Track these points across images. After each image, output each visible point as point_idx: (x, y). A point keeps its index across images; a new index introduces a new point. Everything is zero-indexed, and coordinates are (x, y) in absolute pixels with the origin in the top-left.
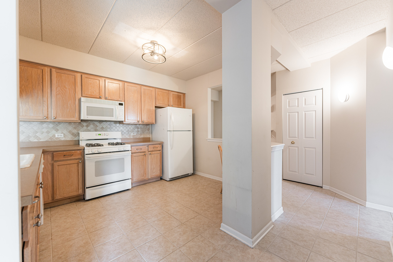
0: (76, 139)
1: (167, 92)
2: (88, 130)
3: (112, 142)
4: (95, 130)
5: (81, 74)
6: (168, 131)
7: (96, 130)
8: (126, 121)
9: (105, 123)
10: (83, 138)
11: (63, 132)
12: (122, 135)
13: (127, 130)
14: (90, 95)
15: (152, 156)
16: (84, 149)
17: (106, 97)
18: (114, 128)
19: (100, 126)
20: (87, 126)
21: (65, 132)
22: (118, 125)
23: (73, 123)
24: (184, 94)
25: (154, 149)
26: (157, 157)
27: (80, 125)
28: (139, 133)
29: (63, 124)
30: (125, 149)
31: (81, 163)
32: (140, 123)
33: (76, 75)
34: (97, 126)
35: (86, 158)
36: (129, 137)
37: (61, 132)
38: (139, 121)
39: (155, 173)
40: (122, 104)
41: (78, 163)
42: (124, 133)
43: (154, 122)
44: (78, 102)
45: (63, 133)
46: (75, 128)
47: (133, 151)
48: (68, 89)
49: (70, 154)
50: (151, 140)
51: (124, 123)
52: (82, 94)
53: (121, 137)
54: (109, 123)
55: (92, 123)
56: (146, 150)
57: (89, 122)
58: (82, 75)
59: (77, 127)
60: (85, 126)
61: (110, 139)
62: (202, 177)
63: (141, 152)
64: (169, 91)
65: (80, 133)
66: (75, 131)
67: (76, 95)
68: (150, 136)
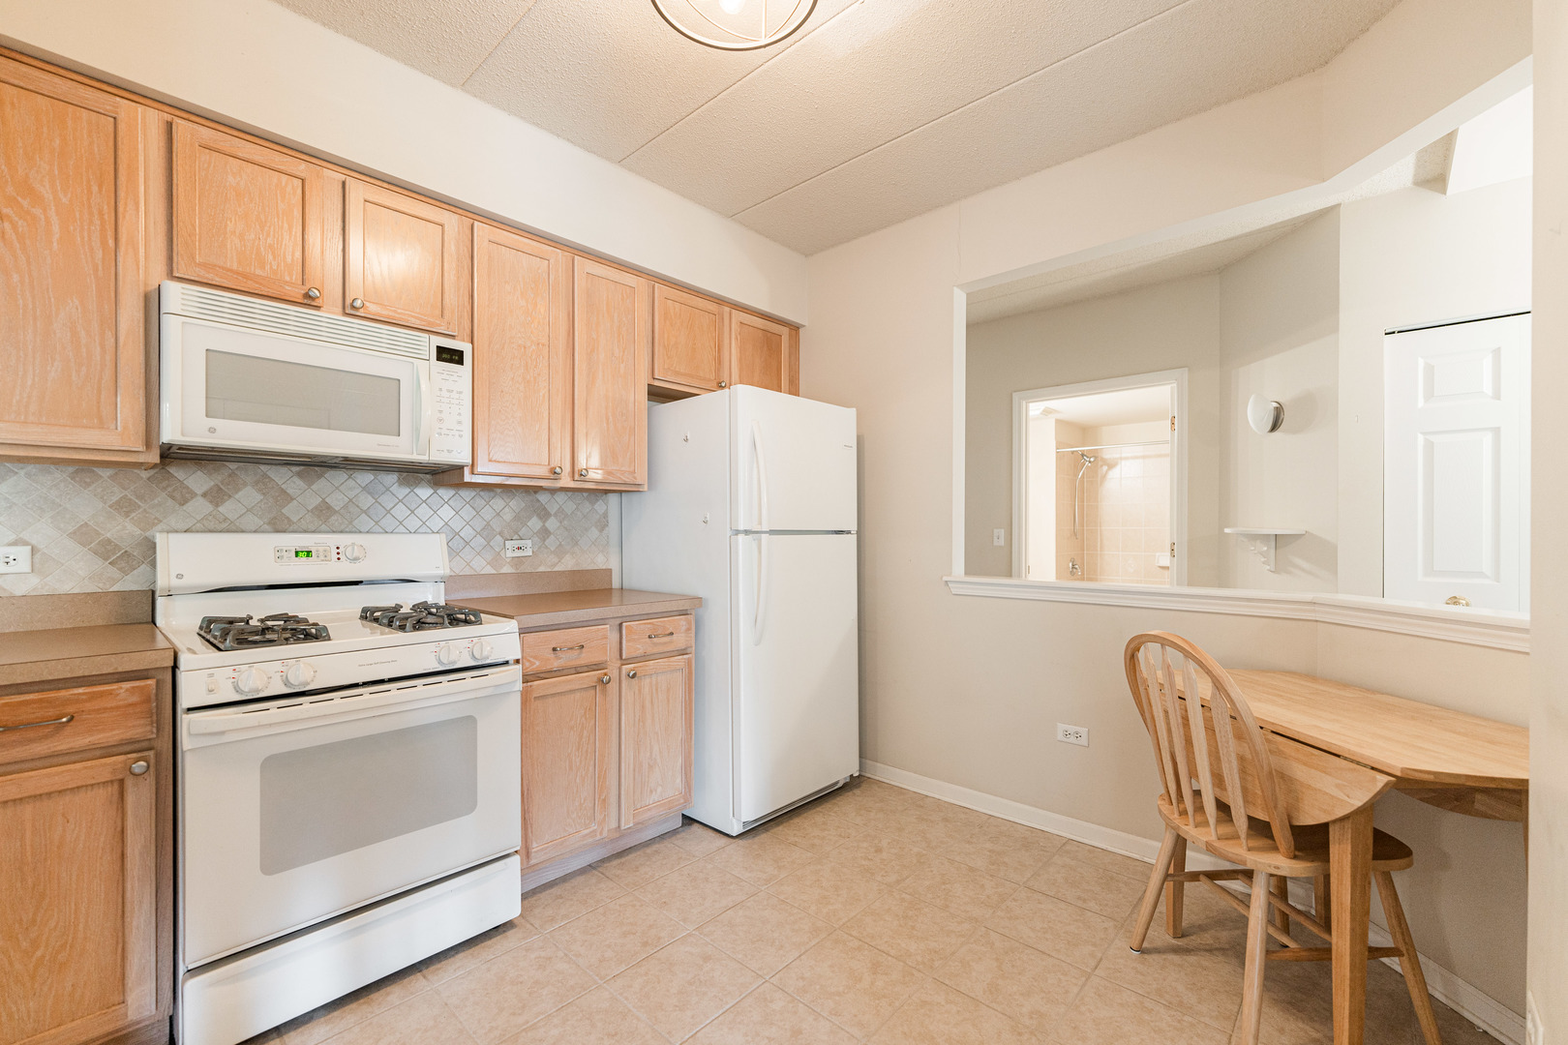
0: (132, 583)
1: (712, 307)
2: (224, 526)
3: (391, 603)
4: (269, 523)
5: (169, 118)
6: (737, 532)
7: (278, 526)
8: (479, 469)
9: (339, 477)
10: (180, 576)
11: (25, 535)
12: (453, 553)
13: (479, 524)
14: (231, 271)
15: (640, 691)
16: (175, 667)
17: (348, 302)
18: (400, 511)
19: (305, 493)
20: (216, 496)
21: (44, 532)
22: (424, 492)
23: (106, 473)
24: (795, 328)
25: (655, 644)
26: (668, 690)
27: (164, 489)
28: (551, 542)
29: (28, 475)
30: (485, 653)
31: (151, 779)
32: (566, 481)
33: (122, 116)
34: (286, 497)
35: (186, 742)
36: (489, 570)
37: (12, 537)
38: (558, 470)
39: (659, 789)
40: (461, 353)
41: (122, 782)
42: (463, 544)
43: (641, 477)
44: (141, 315)
45: (25, 543)
46: (124, 507)
47: (532, 664)
48: (52, 213)
49: (52, 712)
50: (616, 584)
51: (468, 478)
52: (170, 259)
53: (448, 572)
54: (365, 478)
55: (248, 474)
56: (610, 655)
57: (233, 466)
58: (170, 125)
59: (141, 497)
60: (199, 492)
61: (372, 583)
62: (919, 801)
63: (577, 670)
64: (720, 301)
65: (160, 539)
66: (123, 530)
67: (120, 259)
68: (613, 564)
